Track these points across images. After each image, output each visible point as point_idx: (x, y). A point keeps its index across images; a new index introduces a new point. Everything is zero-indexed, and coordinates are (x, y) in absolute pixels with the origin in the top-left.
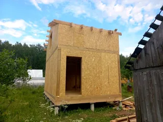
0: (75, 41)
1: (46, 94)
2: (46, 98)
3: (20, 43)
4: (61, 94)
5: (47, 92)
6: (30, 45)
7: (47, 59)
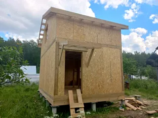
0: (75, 34)
1: (41, 92)
2: (41, 96)
3: (13, 39)
4: (59, 93)
5: (43, 90)
6: (24, 41)
7: (41, 55)
